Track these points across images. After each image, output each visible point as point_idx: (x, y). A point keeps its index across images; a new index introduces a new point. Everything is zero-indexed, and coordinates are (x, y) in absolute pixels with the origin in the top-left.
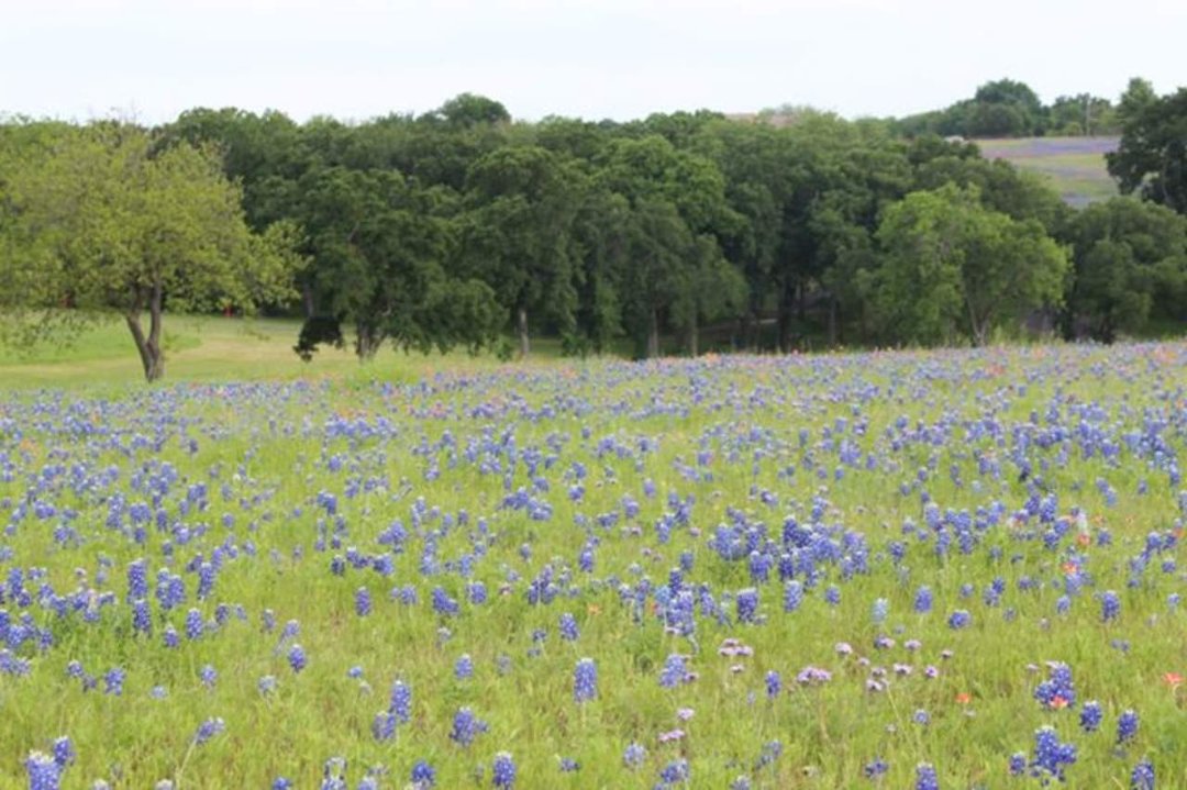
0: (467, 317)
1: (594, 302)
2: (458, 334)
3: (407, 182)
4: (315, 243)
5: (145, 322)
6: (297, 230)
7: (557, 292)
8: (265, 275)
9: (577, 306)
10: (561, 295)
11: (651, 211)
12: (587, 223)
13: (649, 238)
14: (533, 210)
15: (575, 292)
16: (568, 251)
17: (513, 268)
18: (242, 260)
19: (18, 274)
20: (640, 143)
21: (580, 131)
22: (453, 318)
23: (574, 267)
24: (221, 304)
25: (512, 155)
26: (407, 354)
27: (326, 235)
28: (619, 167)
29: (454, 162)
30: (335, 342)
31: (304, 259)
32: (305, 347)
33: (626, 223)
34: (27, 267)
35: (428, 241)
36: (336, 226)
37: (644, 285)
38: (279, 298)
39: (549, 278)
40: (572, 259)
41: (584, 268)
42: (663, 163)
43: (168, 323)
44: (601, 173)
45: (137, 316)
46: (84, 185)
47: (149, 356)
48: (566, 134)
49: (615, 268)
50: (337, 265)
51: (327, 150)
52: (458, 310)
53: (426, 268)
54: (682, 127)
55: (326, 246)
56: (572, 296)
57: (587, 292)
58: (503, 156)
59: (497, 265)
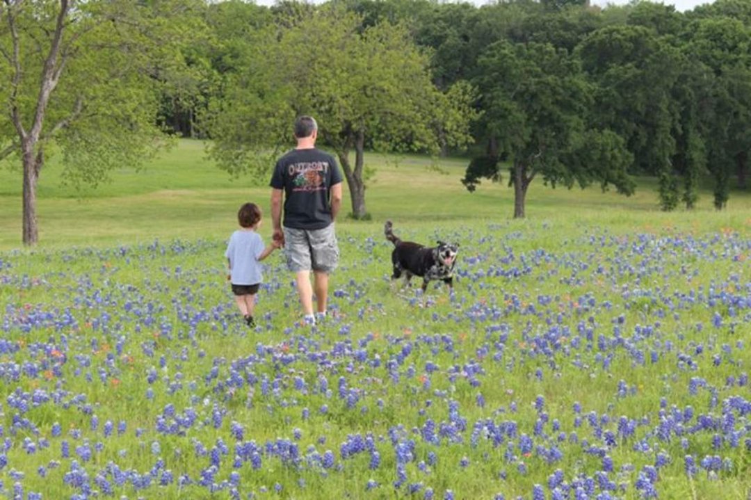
0: (602, 159)
1: (686, 148)
2: (594, 173)
3: (557, 52)
4: (486, 100)
5: (351, 158)
6: (472, 90)
7: (660, 140)
8: (449, 124)
9: (674, 152)
10: (663, 142)
11: (734, 77)
12: (684, 86)
13: (732, 99)
14: (643, 76)
15: (674, 141)
16: (668, 108)
17: (625, 121)
18: (431, 112)
19: (262, 120)
20: (719, 23)
21: (663, 12)
22: (591, 160)
23: (674, 120)
24: (416, 146)
25: (618, 31)
26: (554, 187)
27: (495, 93)
28: (701, 41)
29: (560, 36)
30: (492, 177)
31: (477, 112)
32: (470, 179)
33: (714, 87)
34: (268, 115)
35: (572, 100)
36: (502, 86)
37: (726, 134)
38: (459, 142)
39: (653, 128)
40: (673, 114)
41: (680, 121)
42: (737, 38)
43: (369, 159)
44: (686, 46)
45: (346, 153)
46: (313, 52)
47: (355, 184)
48: (652, 15)
49: (704, 122)
50: (503, 117)
51: (459, 26)
52: (596, 155)
53: (570, 121)
54: (743, 9)
55: (495, 102)
56: (671, 143)
57: (682, 141)
58: (611, 32)
59: (613, 118)
